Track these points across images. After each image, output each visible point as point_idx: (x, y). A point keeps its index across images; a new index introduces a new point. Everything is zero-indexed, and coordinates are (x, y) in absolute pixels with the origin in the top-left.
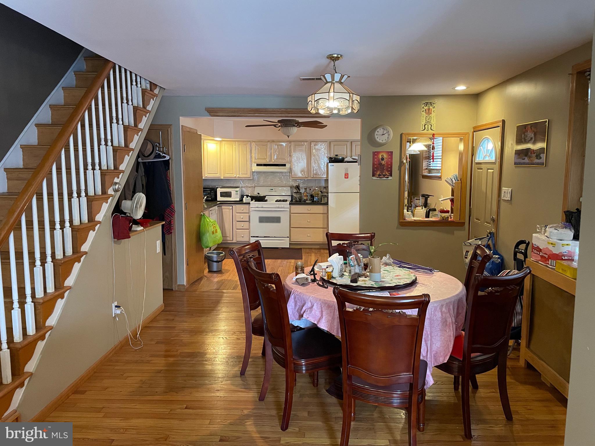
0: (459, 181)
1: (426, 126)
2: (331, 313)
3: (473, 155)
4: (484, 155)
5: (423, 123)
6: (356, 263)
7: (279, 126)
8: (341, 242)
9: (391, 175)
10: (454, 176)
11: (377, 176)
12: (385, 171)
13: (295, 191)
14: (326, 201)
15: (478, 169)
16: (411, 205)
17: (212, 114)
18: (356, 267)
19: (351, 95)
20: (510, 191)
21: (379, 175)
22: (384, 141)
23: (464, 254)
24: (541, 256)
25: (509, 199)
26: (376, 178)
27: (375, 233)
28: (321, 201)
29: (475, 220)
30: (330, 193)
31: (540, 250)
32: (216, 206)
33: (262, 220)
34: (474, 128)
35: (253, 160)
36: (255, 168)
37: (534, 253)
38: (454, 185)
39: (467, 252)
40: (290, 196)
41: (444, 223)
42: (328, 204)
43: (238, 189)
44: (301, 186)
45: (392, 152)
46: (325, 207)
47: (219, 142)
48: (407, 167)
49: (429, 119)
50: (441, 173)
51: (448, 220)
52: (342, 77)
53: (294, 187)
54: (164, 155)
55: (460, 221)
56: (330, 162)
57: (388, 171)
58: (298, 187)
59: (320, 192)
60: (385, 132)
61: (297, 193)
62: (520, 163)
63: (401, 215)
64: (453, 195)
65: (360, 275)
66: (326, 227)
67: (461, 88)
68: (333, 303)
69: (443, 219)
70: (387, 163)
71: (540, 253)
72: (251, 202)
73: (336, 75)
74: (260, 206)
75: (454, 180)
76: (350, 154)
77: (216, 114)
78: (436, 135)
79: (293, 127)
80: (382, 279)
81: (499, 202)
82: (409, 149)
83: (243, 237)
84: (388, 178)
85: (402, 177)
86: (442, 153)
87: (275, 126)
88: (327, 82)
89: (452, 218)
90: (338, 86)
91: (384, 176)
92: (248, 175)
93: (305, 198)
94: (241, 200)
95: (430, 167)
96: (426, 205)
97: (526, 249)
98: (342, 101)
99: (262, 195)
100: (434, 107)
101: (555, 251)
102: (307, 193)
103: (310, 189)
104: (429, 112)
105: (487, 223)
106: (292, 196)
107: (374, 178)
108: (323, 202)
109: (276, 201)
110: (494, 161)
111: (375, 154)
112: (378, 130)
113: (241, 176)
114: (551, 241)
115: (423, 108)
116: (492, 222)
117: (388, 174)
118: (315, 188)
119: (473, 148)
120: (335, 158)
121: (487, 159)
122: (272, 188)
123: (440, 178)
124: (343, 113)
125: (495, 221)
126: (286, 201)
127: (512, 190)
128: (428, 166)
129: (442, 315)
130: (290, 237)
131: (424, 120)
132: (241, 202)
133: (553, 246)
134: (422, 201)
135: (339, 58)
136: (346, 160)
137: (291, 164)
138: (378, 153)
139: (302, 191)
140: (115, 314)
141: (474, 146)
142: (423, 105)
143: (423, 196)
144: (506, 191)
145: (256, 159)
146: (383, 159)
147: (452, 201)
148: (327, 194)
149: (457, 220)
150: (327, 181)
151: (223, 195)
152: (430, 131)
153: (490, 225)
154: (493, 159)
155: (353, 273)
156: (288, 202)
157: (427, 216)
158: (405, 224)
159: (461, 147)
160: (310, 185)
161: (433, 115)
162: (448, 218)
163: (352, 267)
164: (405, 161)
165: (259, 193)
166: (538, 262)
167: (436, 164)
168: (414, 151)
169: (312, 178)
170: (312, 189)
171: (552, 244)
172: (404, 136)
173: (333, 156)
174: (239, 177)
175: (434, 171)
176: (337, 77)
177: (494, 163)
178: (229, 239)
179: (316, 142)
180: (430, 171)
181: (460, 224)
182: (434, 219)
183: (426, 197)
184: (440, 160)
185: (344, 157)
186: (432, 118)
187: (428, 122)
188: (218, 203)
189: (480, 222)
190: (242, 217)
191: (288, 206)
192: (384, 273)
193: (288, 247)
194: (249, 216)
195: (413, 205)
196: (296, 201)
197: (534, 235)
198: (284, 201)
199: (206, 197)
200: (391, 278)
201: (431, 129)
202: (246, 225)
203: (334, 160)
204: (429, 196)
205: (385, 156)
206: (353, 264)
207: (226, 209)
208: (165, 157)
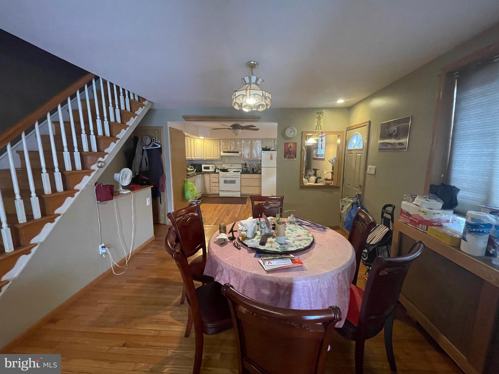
0: (337, 161)
1: (318, 127)
2: (237, 280)
3: (346, 145)
4: (354, 145)
5: (316, 125)
6: (265, 226)
7: (232, 129)
8: (261, 202)
9: (296, 158)
10: (334, 158)
11: (287, 158)
12: (292, 155)
13: (244, 166)
14: (260, 172)
15: (350, 154)
16: (307, 174)
17: (187, 119)
18: (266, 228)
19: (264, 92)
20: (375, 168)
21: (288, 157)
22: (291, 136)
23: (341, 207)
24: (410, 220)
25: (374, 173)
26: (287, 159)
27: (283, 196)
28: (258, 172)
29: (347, 185)
30: (262, 167)
31: (410, 215)
32: (201, 175)
33: (225, 182)
34: (347, 128)
35: (221, 150)
36: (222, 154)
37: (404, 216)
38: (334, 163)
39: (343, 206)
40: (241, 169)
41: (327, 187)
42: (261, 173)
43: (213, 165)
44: (247, 164)
45: (296, 143)
46: (260, 175)
47: (203, 140)
48: (305, 152)
49: (319, 122)
50: (324, 157)
51: (330, 184)
52: (257, 79)
53: (243, 164)
54: (157, 145)
55: (337, 186)
56: (263, 151)
57: (294, 155)
58: (245, 164)
59: (257, 167)
60: (292, 130)
61: (245, 167)
62: (383, 149)
63: (301, 181)
64: (333, 169)
65: (269, 235)
66: (260, 186)
67: (341, 101)
68: (239, 271)
69: (327, 184)
70: (293, 150)
71: (409, 217)
72: (220, 172)
73: (252, 77)
74: (224, 174)
75: (334, 160)
76: (274, 146)
77: (188, 120)
78: (324, 132)
79: (239, 130)
80: (286, 240)
81: (365, 174)
82: (306, 143)
83: (215, 191)
84: (294, 159)
85: (302, 158)
86: (325, 145)
87: (229, 129)
88: (246, 84)
89: (332, 184)
90: (253, 86)
91: (291, 157)
92: (219, 158)
93: (249, 170)
94: (215, 171)
95: (318, 153)
96: (315, 175)
97: (393, 211)
98: (257, 96)
99: (226, 168)
100: (322, 115)
101: (426, 218)
102: (250, 167)
103: (252, 165)
104: (319, 118)
105: (355, 187)
106: (242, 169)
107: (285, 159)
108: (259, 172)
109: (233, 172)
110: (362, 148)
111: (286, 144)
112: (288, 129)
113: (215, 158)
114: (422, 209)
115: (316, 115)
116: (359, 188)
117: (294, 157)
118: (255, 165)
119: (346, 141)
120: (265, 148)
121: (356, 147)
122: (232, 165)
123: (323, 159)
124: (260, 110)
125: (362, 187)
126: (239, 171)
127: (376, 168)
128: (316, 153)
129: (338, 283)
130: (241, 191)
131: (317, 124)
132: (215, 172)
133: (425, 214)
134: (313, 172)
135: (255, 65)
136: (271, 149)
137: (241, 152)
138: (288, 143)
139: (248, 166)
140: (101, 252)
141: (347, 139)
142: (316, 114)
143: (314, 169)
144: (371, 169)
145: (223, 149)
146: (290, 147)
147: (332, 173)
148: (261, 168)
149: (335, 185)
150: (261, 161)
151: (205, 168)
152: (320, 130)
153: (358, 189)
154: (361, 147)
155: (263, 234)
156: (240, 173)
157: (316, 182)
158: (303, 187)
159: (339, 141)
160: (252, 163)
161: (322, 120)
162: (330, 183)
163: (263, 229)
164: (304, 149)
165: (224, 168)
166: (406, 224)
167: (321, 152)
168: (309, 143)
169: (253, 159)
170: (253, 165)
171: (423, 212)
172: (304, 133)
173: (264, 147)
174: (213, 159)
175: (319, 155)
176: (254, 79)
177: (362, 150)
178: (208, 192)
179: (255, 140)
180: (317, 156)
181: (336, 188)
182: (321, 184)
183: (315, 170)
184: (324, 149)
185: (271, 148)
186: (321, 122)
187: (318, 124)
188: (203, 172)
189: (350, 186)
190: (215, 180)
191: (240, 174)
192: (288, 233)
193: (240, 196)
194: (219, 180)
195: (308, 175)
196: (245, 172)
197: (403, 202)
198: (237, 172)
199: (196, 169)
200: (293, 239)
201: (321, 129)
202: (217, 185)
203: (265, 149)
204: (317, 170)
205: (292, 145)
206: (263, 227)
207: (207, 176)
208: (158, 146)
